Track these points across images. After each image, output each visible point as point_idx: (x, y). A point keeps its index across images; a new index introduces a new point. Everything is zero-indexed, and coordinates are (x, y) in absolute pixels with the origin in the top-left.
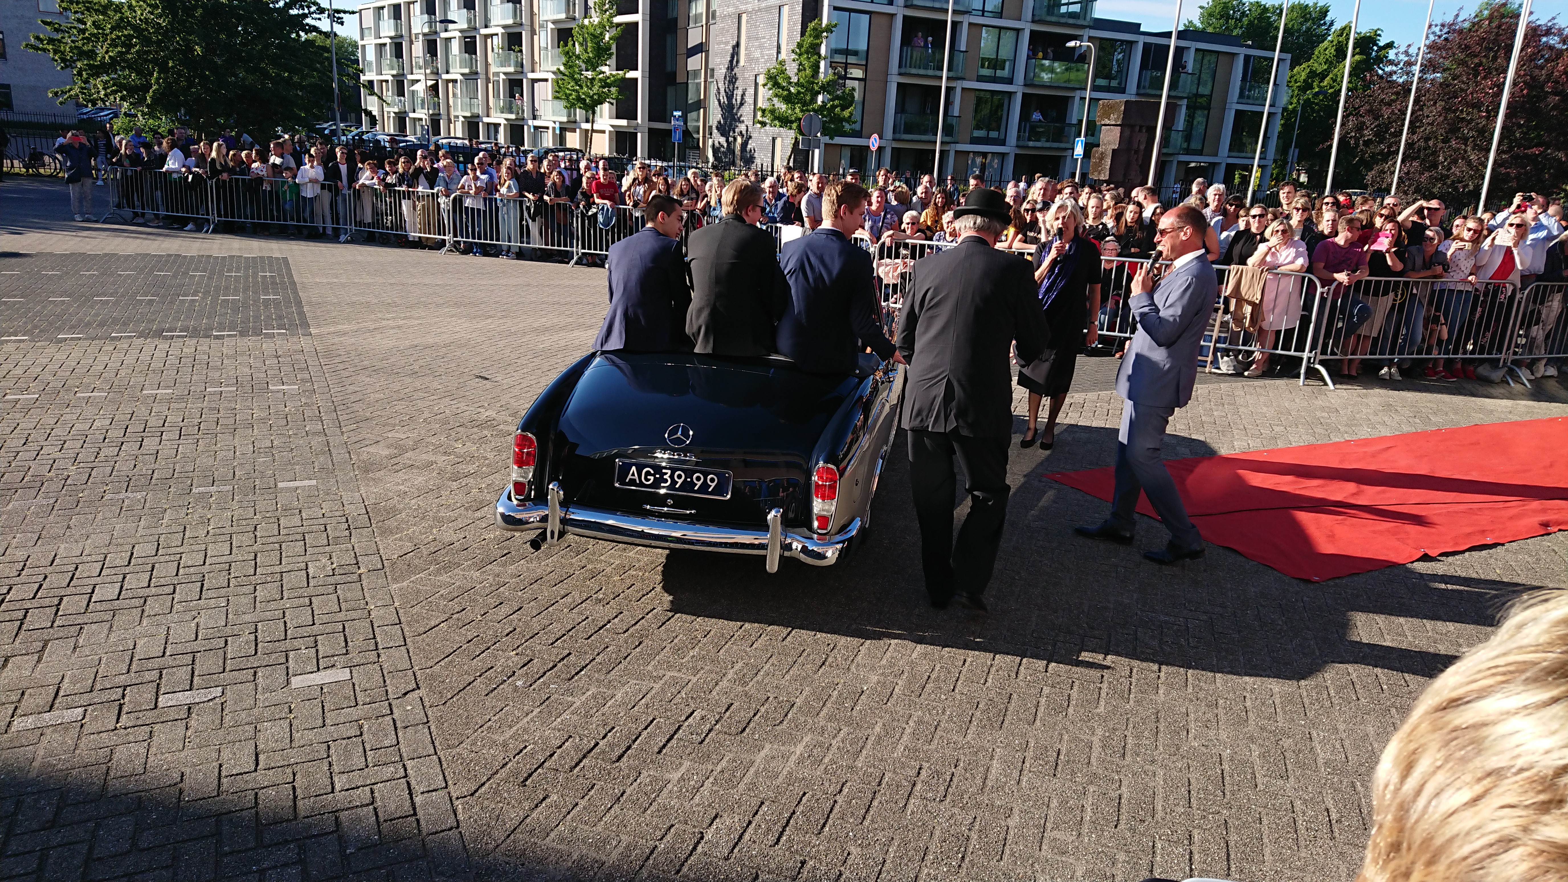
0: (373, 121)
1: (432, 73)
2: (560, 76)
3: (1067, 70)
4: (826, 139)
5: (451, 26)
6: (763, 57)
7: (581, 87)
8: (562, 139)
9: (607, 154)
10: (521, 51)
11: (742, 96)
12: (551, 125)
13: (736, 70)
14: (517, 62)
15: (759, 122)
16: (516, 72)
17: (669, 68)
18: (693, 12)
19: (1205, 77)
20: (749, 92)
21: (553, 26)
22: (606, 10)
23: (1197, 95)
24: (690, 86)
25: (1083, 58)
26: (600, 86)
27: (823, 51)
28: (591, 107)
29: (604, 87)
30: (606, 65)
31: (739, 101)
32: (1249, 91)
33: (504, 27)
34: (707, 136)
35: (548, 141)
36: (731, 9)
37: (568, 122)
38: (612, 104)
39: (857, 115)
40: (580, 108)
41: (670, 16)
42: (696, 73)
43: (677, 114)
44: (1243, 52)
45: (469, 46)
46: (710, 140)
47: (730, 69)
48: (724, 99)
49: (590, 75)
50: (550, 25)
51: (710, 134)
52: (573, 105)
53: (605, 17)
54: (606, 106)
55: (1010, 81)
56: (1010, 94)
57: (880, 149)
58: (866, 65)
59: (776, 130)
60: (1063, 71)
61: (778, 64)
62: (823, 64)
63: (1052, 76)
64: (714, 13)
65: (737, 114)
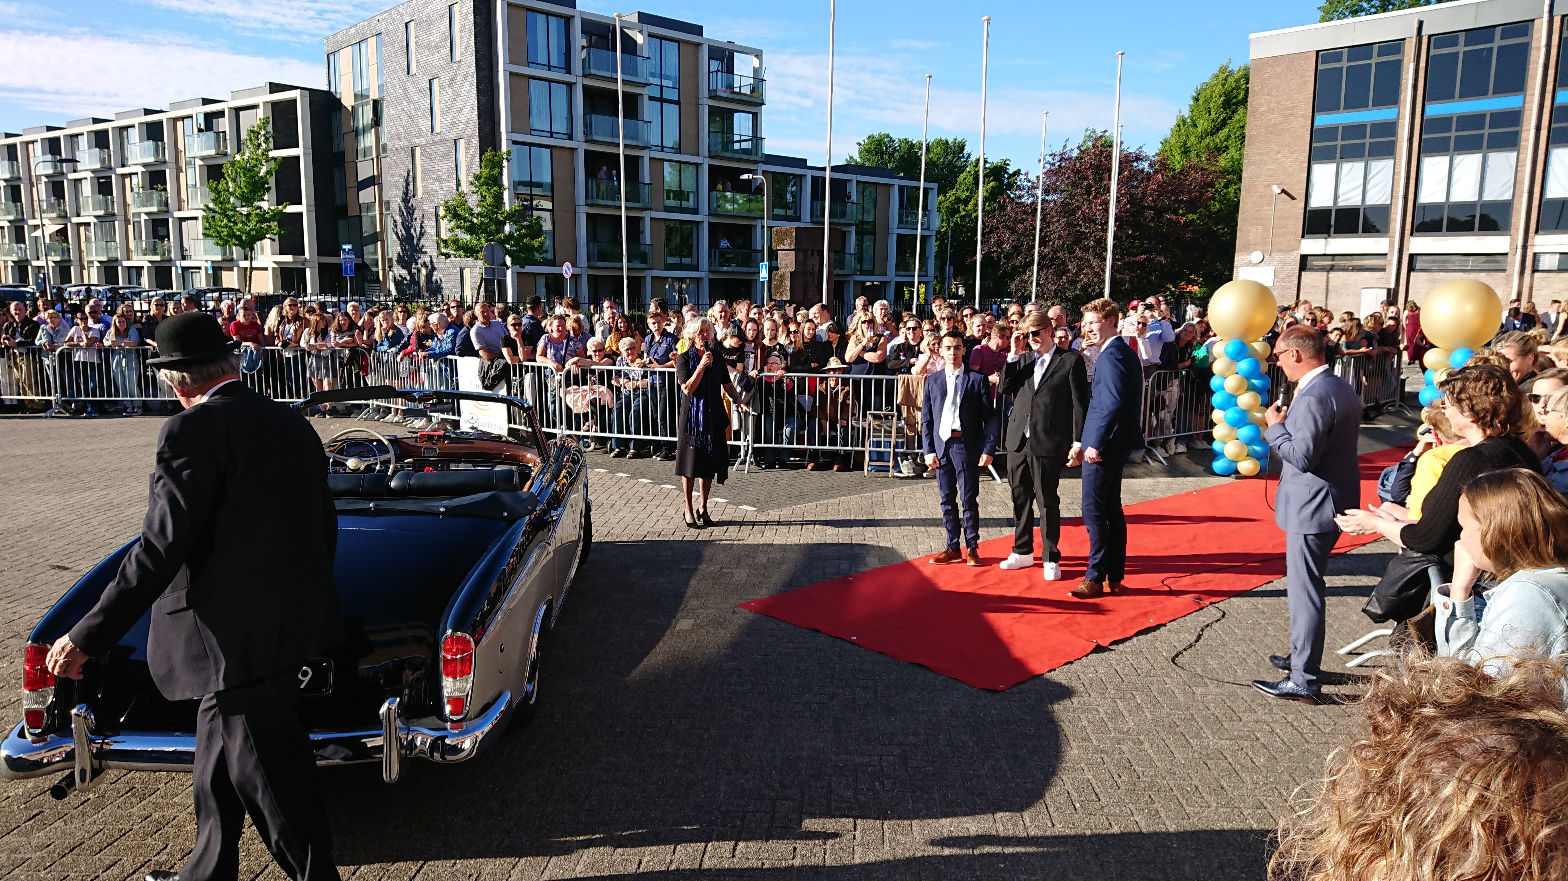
1: (58, 217)
2: (211, 213)
3: (746, 200)
4: (518, 268)
5: (80, 167)
6: (441, 189)
7: (235, 223)
8: (217, 279)
9: (270, 291)
10: (165, 190)
11: (422, 227)
12: (203, 265)
13: (412, 201)
14: (161, 201)
15: (442, 254)
16: (159, 212)
17: (338, 202)
18: (361, 146)
19: (869, 205)
20: (430, 224)
21: (202, 163)
22: (260, 145)
23: (863, 222)
24: (364, 219)
25: (759, 190)
26: (257, 222)
27: (506, 183)
28: (249, 244)
29: (262, 223)
30: (263, 200)
31: (418, 232)
32: (907, 217)
33: (145, 165)
34: (387, 268)
35: (201, 282)
36: (403, 143)
37: (223, 260)
38: (274, 240)
39: (548, 243)
40: (236, 245)
41: (335, 150)
42: (370, 206)
43: (347, 247)
44: (897, 182)
45: (103, 187)
46: (391, 273)
47: (406, 200)
48: (401, 231)
49: (245, 210)
50: (199, 162)
51: (390, 267)
52: (227, 242)
53: (260, 152)
54: (267, 242)
55: (696, 211)
56: (698, 223)
57: (575, 276)
58: (552, 197)
59: (463, 261)
60: (744, 203)
61: (459, 196)
62: (505, 195)
63: (735, 206)
64: (385, 146)
65: (418, 245)
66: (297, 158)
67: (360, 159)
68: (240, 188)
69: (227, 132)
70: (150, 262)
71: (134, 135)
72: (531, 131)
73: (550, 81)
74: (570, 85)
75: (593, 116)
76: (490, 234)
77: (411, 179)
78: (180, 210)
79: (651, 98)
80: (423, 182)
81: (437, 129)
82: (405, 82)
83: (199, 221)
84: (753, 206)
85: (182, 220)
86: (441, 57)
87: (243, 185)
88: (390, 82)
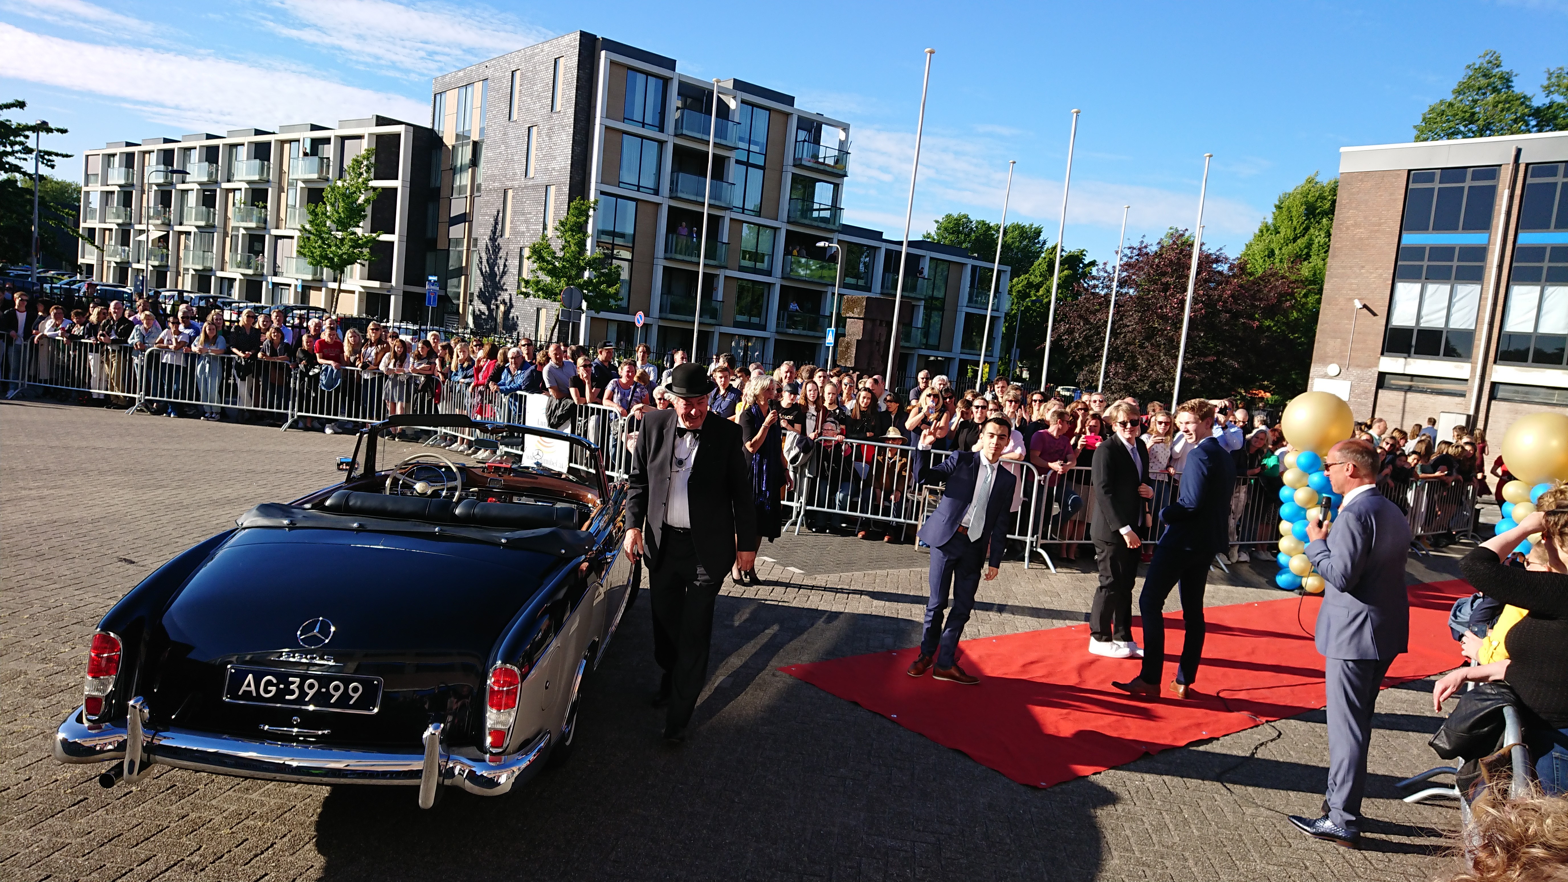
1: (163, 224)
2: (307, 234)
3: (819, 267)
4: (593, 313)
5: (189, 178)
6: (528, 231)
7: (329, 246)
8: (305, 297)
10: (266, 207)
11: (505, 266)
12: (293, 282)
13: (499, 240)
14: (260, 217)
15: (522, 293)
16: (258, 228)
17: (429, 235)
18: (457, 183)
19: (939, 282)
20: (513, 263)
21: (303, 185)
22: (361, 174)
23: (932, 298)
24: (451, 253)
25: (833, 258)
26: (351, 247)
27: (590, 230)
28: (339, 267)
29: (354, 248)
30: (359, 226)
31: (501, 270)
32: (977, 297)
33: (249, 182)
34: (468, 302)
35: (289, 298)
36: (497, 184)
37: (313, 280)
38: (363, 265)
39: (624, 293)
40: (327, 266)
41: (432, 185)
42: (458, 242)
43: (433, 278)
44: (970, 262)
45: (208, 199)
46: (471, 307)
47: (493, 239)
48: (486, 268)
49: (339, 235)
50: (301, 184)
51: (471, 301)
52: (319, 263)
53: (360, 180)
54: (357, 267)
55: (769, 273)
56: (770, 285)
57: (646, 326)
58: (633, 248)
59: (541, 301)
60: (817, 269)
61: (543, 239)
62: (589, 242)
63: (808, 272)
64: (479, 186)
65: (499, 282)
66: (395, 190)
67: (454, 196)
68: (337, 212)
69: (331, 159)
70: (243, 274)
71: (243, 152)
72: (619, 184)
73: (643, 137)
74: (661, 143)
75: (681, 174)
76: (570, 278)
77: (500, 219)
78: (277, 228)
79: (738, 162)
80: (512, 223)
81: (531, 174)
82: (505, 128)
83: (295, 241)
84: (826, 273)
85: (278, 237)
86: (542, 107)
87: (340, 210)
88: (491, 126)
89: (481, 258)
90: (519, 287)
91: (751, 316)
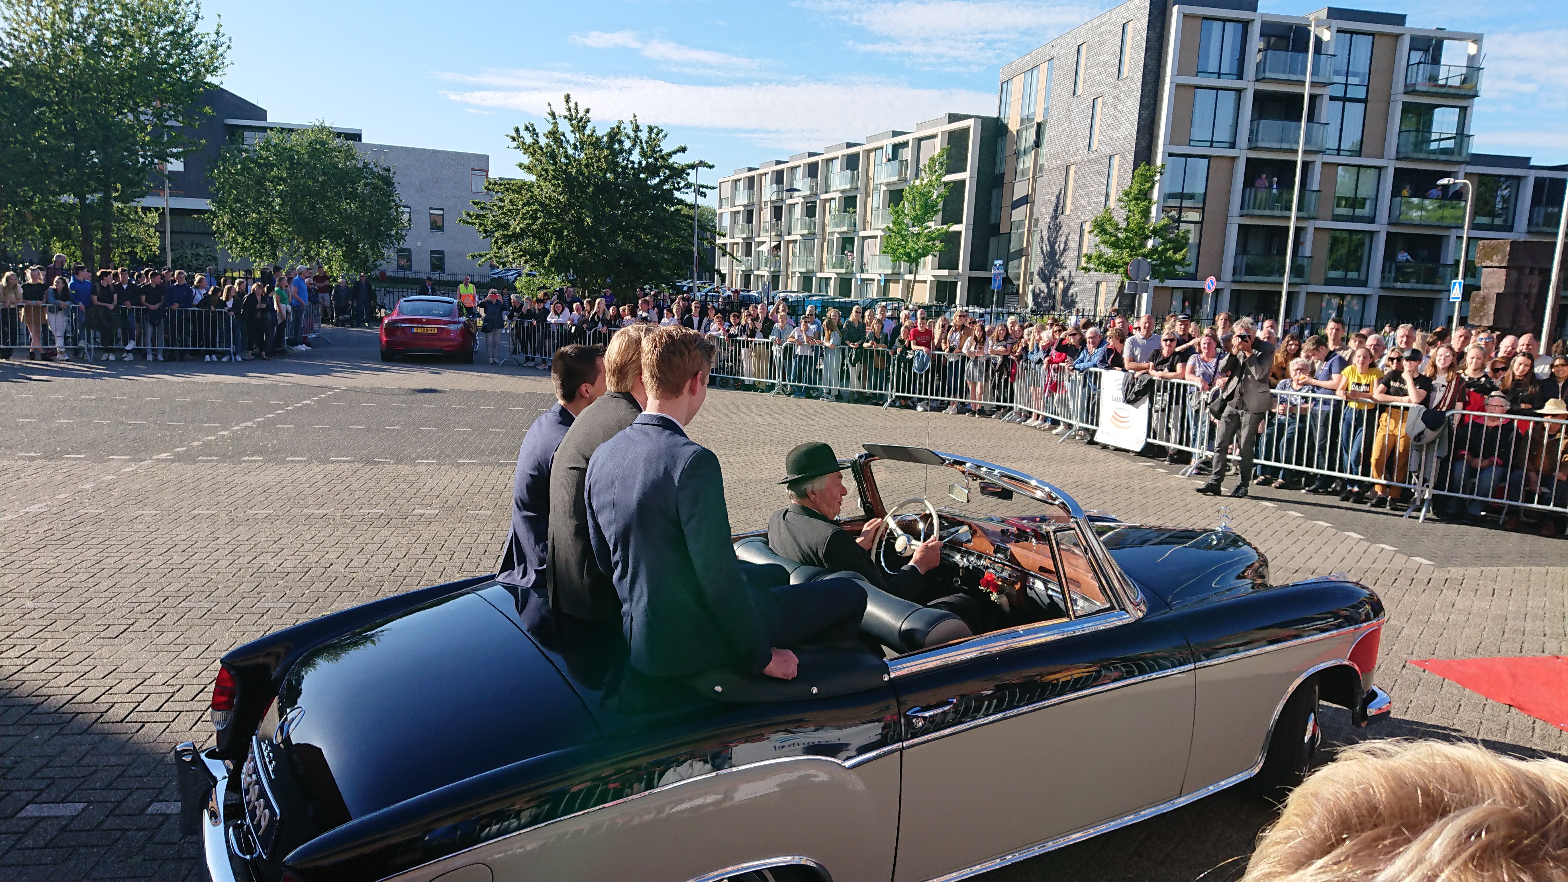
0: (723, 277)
1: (776, 235)
2: (889, 233)
3: (1440, 207)
4: (1157, 283)
5: (795, 194)
6: (1090, 205)
7: (907, 242)
8: (886, 290)
9: (926, 302)
10: (855, 212)
11: (1066, 243)
12: (876, 277)
13: (1061, 218)
14: (850, 222)
15: (1082, 269)
16: (849, 231)
17: (993, 221)
18: (1019, 167)
20: (1074, 240)
21: (886, 189)
22: (935, 171)
24: (1013, 236)
25: (1461, 197)
26: (925, 240)
27: (1155, 197)
28: (915, 260)
29: (928, 241)
30: (932, 221)
31: (1062, 248)
33: (842, 192)
34: (1028, 282)
35: (874, 292)
36: (1058, 162)
37: (893, 274)
38: (935, 257)
39: (1191, 257)
40: (903, 260)
41: (997, 172)
42: (1020, 224)
43: (997, 262)
45: (810, 210)
46: (1030, 286)
47: (1054, 217)
48: (1046, 246)
49: (916, 230)
50: (884, 188)
51: (1031, 280)
52: (897, 258)
53: (934, 177)
54: (929, 259)
55: (1372, 220)
56: (1372, 233)
57: (1217, 291)
58: (1203, 208)
59: (1101, 275)
60: (1434, 210)
61: (1106, 212)
62: (1154, 209)
63: (1423, 213)
64: (1042, 166)
65: (1059, 260)
66: (963, 181)
67: (1017, 179)
68: (915, 210)
69: (909, 161)
70: (837, 274)
71: (837, 165)
72: (1190, 142)
73: (1217, 89)
74: (1239, 92)
75: (1262, 122)
76: (1133, 249)
77: (1062, 196)
78: (864, 230)
79: (1334, 99)
80: (1073, 198)
81: (1095, 146)
82: (1069, 104)
83: (878, 239)
84: (1447, 212)
85: (865, 238)
86: (1108, 76)
87: (917, 208)
88: (1055, 105)
89: (1042, 237)
90: (1079, 262)
91: (1347, 270)
